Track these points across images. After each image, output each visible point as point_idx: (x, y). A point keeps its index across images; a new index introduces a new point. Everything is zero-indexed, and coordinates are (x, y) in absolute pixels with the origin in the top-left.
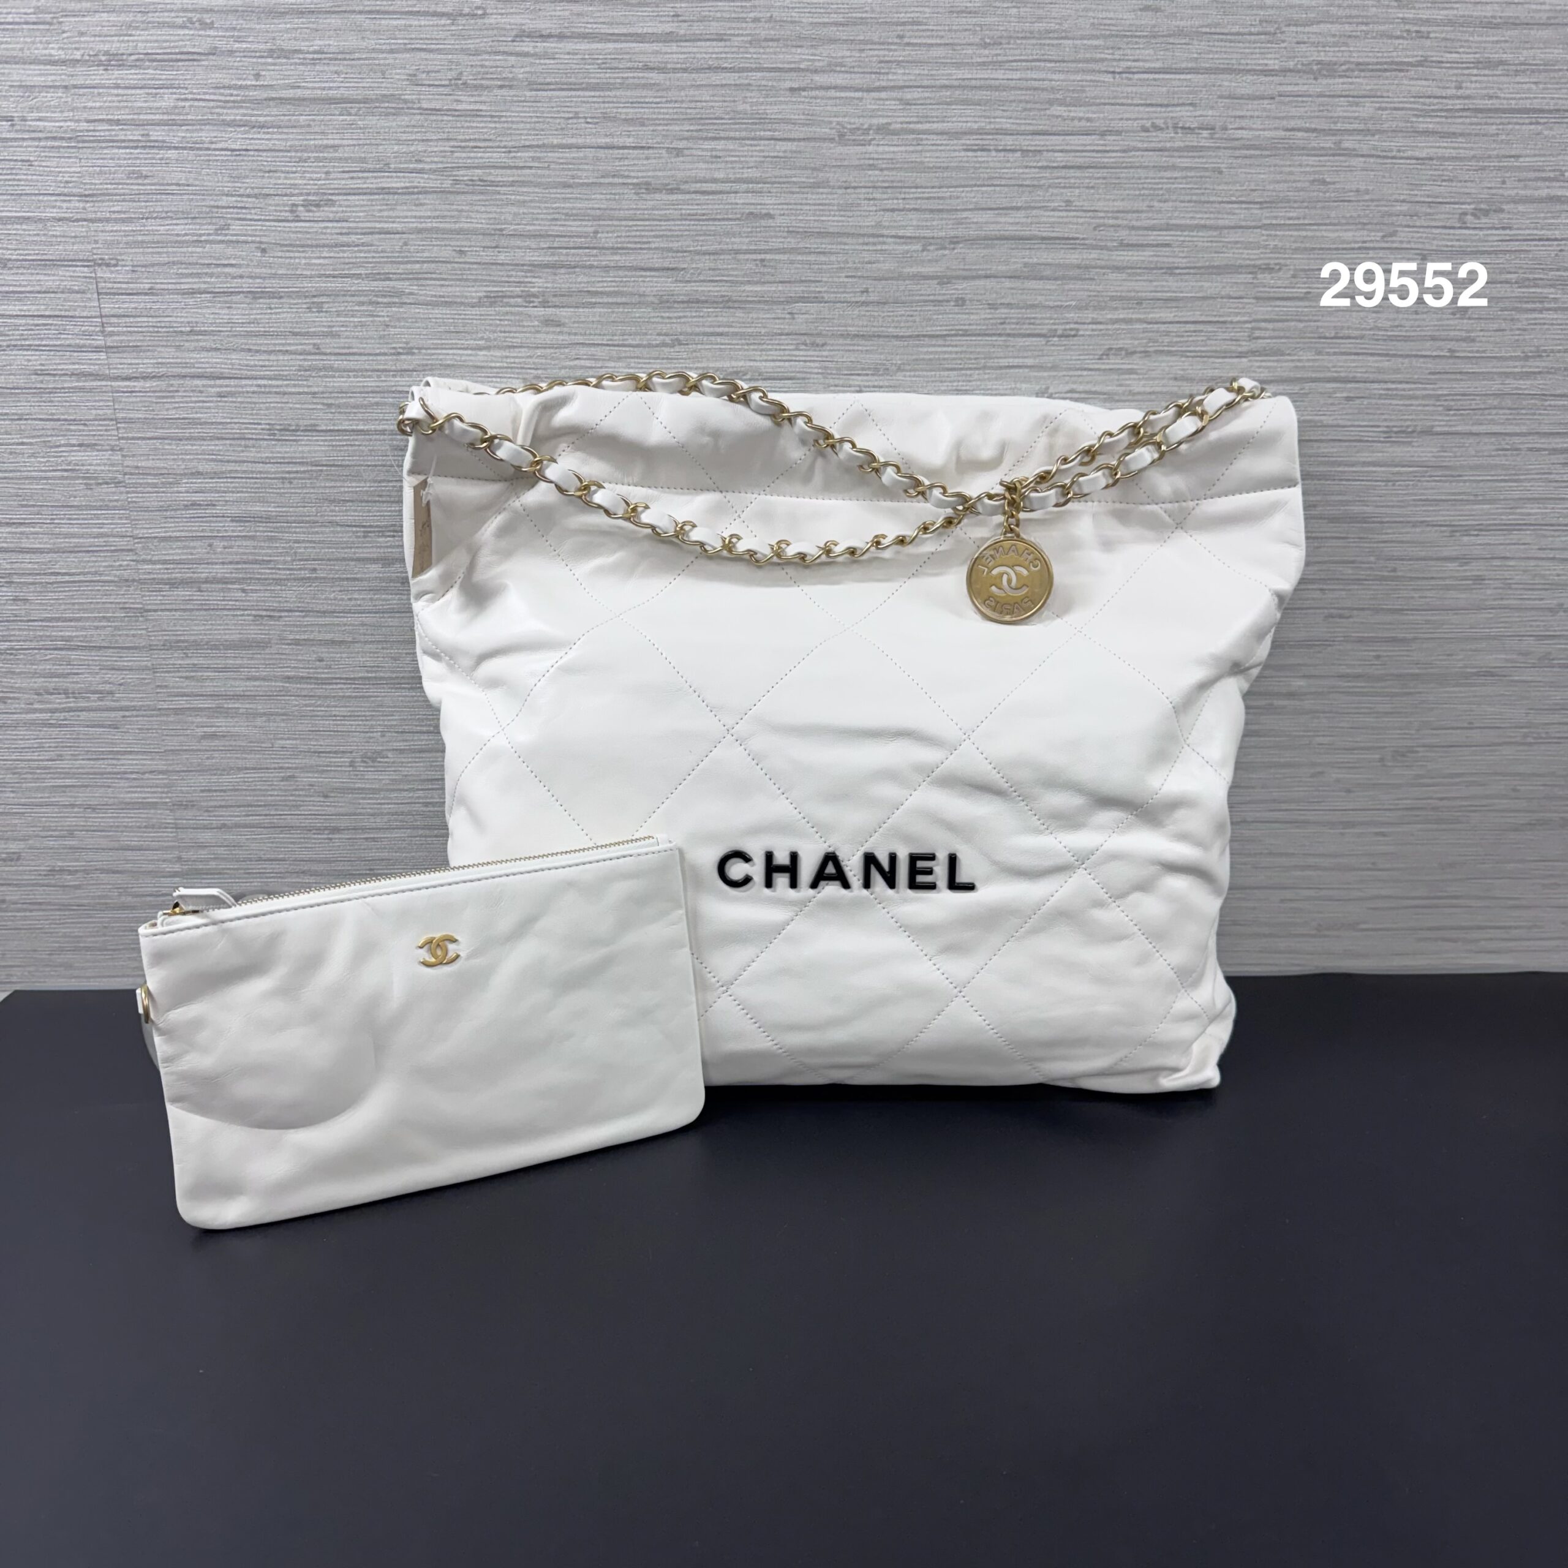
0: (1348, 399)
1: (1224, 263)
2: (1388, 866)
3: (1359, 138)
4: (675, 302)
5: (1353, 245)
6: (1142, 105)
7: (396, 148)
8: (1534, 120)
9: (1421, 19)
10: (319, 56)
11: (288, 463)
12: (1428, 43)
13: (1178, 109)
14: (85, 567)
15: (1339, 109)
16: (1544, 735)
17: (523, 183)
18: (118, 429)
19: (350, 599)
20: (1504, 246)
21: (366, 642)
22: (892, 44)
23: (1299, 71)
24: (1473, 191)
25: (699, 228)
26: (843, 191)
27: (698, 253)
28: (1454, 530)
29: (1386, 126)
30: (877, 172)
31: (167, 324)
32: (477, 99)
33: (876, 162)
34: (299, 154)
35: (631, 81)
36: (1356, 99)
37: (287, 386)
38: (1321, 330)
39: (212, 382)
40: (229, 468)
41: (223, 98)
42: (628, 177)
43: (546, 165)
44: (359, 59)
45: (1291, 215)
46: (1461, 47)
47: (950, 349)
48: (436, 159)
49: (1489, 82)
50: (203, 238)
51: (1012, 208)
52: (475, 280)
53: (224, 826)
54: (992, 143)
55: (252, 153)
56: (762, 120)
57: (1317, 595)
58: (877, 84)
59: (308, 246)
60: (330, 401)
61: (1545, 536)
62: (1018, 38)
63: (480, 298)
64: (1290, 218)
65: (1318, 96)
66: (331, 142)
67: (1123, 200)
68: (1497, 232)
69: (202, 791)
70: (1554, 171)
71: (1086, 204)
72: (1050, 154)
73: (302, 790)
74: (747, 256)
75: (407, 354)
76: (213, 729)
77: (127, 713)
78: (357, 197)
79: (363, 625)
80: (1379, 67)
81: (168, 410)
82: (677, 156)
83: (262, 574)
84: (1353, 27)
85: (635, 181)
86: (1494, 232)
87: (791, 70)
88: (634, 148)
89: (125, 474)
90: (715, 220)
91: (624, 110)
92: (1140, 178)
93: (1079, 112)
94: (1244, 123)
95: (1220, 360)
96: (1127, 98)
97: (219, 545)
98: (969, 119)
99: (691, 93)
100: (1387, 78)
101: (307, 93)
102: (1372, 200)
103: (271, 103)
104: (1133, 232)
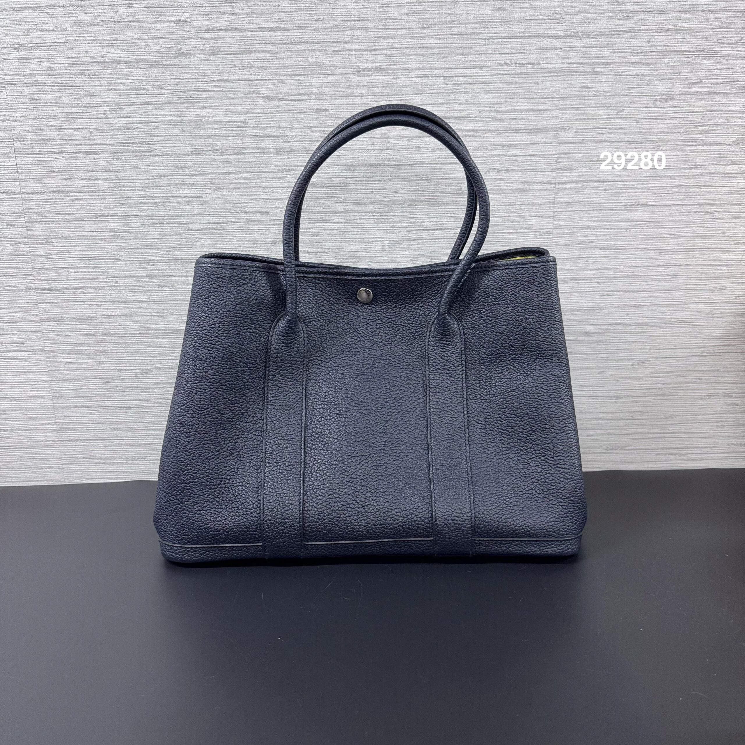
0: (605, 190)
1: (543, 126)
2: (639, 417)
3: (603, 66)
4: (283, 151)
5: (603, 117)
6: (499, 54)
7: (152, 83)
8: (686, 56)
9: (628, 10)
10: (116, 42)
11: (104, 231)
12: (633, 21)
13: (517, 55)
14: (10, 283)
15: (593, 53)
16: (712, 352)
17: (211, 98)
18: (25, 217)
19: (134, 296)
20: (676, 115)
21: (142, 316)
22: (381, 29)
23: (572, 36)
24: (659, 90)
25: (293, 116)
26: (360, 97)
27: (293, 128)
28: (661, 252)
29: (615, 61)
30: (376, 89)
31: (47, 168)
32: (189, 60)
33: (375, 84)
34: (107, 87)
35: (260, 49)
36: (601, 48)
37: (103, 195)
38: (590, 157)
39: (68, 194)
40: (76, 235)
41: (70, 62)
42: (259, 94)
43: (221, 89)
44: (134, 43)
45: (573, 103)
46: (649, 23)
47: (414, 171)
48: (170, 88)
49: (663, 39)
50: (63, 127)
51: (440, 104)
52: (189, 144)
53: (76, 406)
54: (429, 73)
55: (85, 87)
56: (321, 66)
57: (596, 285)
58: (374, 48)
59: (112, 130)
60: (123, 202)
61: (705, 254)
62: (439, 24)
63: (192, 152)
64: (573, 105)
65: (582, 48)
66: (121, 81)
67: (492, 98)
68: (672, 109)
69: (66, 390)
70: (697, 79)
71: (475, 100)
72: (457, 78)
73: (113, 388)
74: (316, 129)
75: (158, 179)
76: (71, 360)
77: (30, 353)
78: (134, 106)
79: (140, 308)
80: (610, 33)
81: (48, 208)
82: (282, 83)
83: (92, 284)
84: (597, 15)
85: (263, 95)
86: (670, 109)
87: (334, 42)
88: (262, 80)
89: (28, 238)
90: (300, 112)
91: (257, 63)
92: (500, 88)
93: (470, 58)
94: (548, 61)
95: (543, 173)
96: (492, 51)
97: (72, 271)
98: (418, 62)
99: (288, 54)
100: (614, 38)
101: (111, 59)
102: (611, 95)
103: (94, 64)
104: (498, 114)
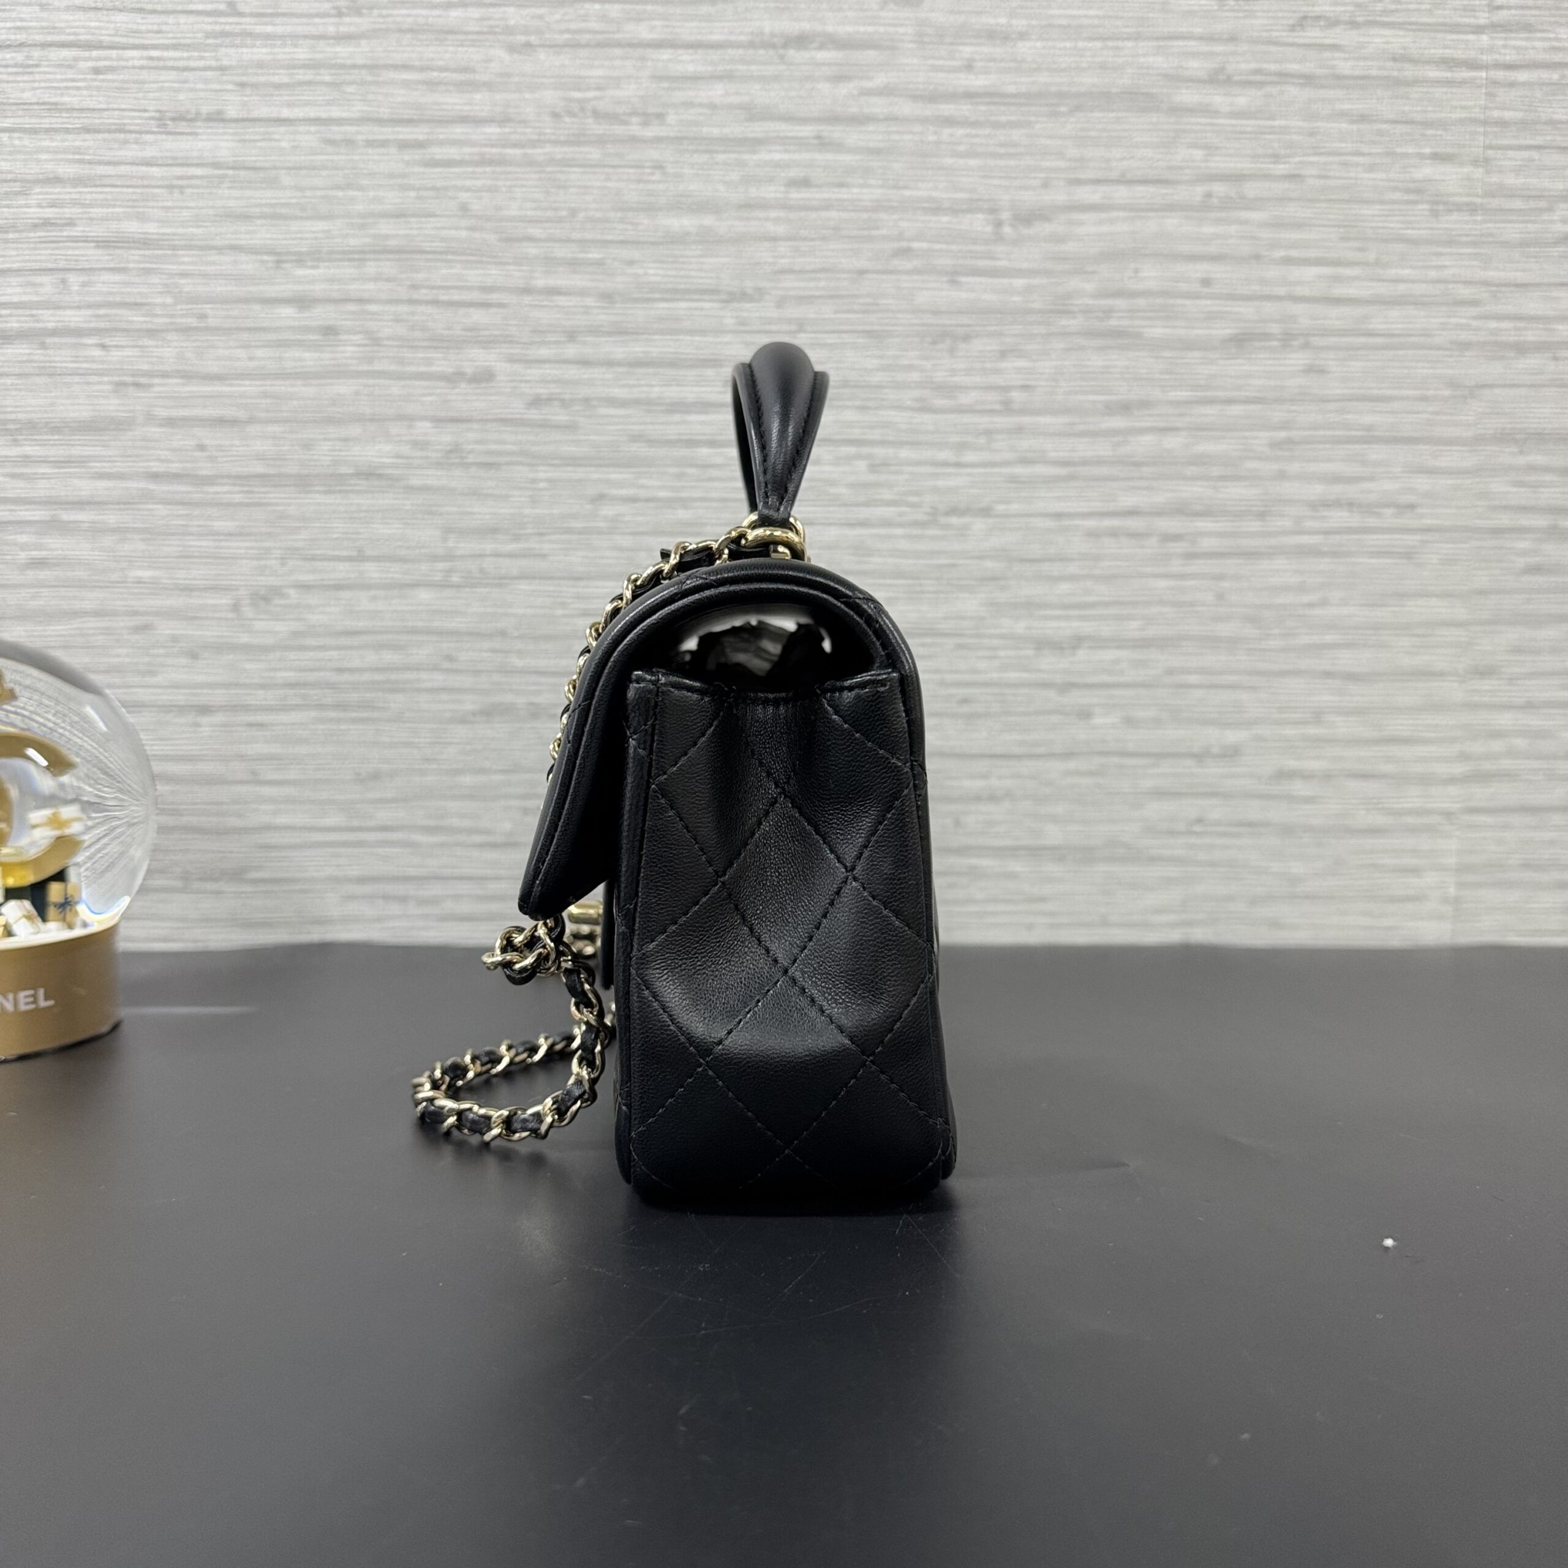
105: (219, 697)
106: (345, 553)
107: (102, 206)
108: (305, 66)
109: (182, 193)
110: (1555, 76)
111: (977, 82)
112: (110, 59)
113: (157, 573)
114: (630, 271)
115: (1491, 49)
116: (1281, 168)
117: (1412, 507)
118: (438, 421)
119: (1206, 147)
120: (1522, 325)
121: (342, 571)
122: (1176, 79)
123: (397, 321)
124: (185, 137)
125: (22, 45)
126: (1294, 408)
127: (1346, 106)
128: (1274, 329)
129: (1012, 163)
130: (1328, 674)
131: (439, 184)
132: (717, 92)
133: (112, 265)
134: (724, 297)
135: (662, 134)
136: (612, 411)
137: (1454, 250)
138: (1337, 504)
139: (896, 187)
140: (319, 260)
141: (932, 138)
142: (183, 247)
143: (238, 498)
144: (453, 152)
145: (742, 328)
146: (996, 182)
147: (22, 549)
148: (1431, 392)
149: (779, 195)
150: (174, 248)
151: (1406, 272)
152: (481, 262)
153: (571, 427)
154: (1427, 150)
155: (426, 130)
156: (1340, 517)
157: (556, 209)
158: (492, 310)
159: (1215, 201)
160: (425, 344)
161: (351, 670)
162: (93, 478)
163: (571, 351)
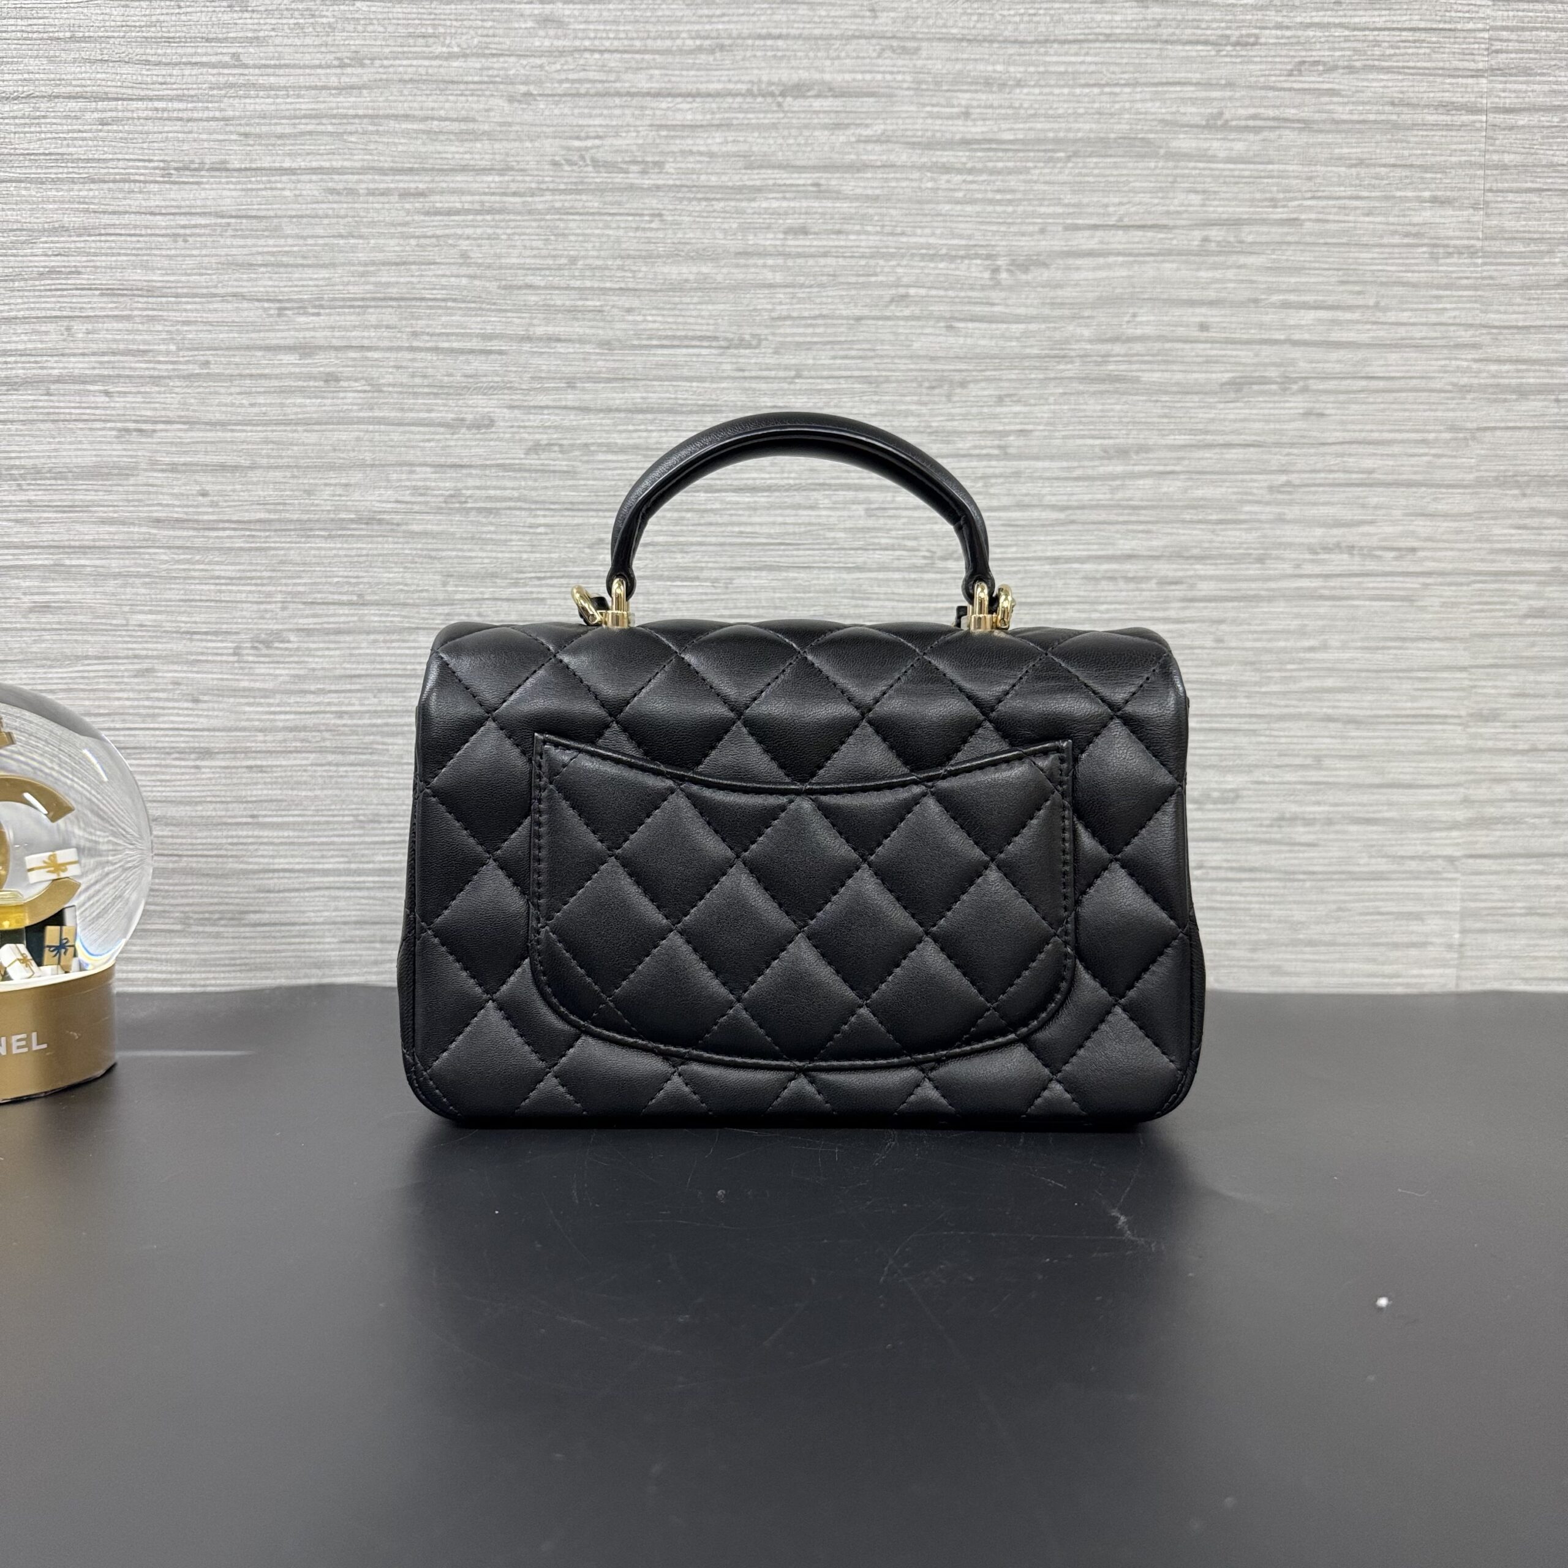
105: (219, 741)
106: (345, 598)
107: (106, 255)
108: (305, 117)
109: (186, 241)
110: (1556, 119)
111: (976, 130)
112: (116, 110)
113: (159, 617)
114: (630, 318)
115: (1490, 93)
116: (1279, 213)
117: (1413, 550)
118: (439, 467)
119: (1204, 192)
120: (1524, 367)
121: (344, 616)
122: (1172, 125)
123: (398, 367)
124: (187, 187)
125: (28, 96)
126: (1295, 451)
127: (1346, 150)
128: (1273, 373)
129: (1010, 209)
130: (1329, 719)
131: (439, 232)
132: (715, 141)
133: (116, 313)
134: (723, 343)
135: (660, 182)
136: (610, 457)
137: (1455, 293)
138: (1338, 547)
139: (892, 234)
140: (322, 307)
141: (930, 185)
142: (186, 295)
143: (239, 544)
144: (454, 202)
145: (741, 374)
146: (994, 228)
147: (25, 594)
148: (1432, 436)
149: (778, 243)
150: (177, 296)
151: (1404, 316)
152: (481, 309)
153: (571, 473)
154: (1427, 194)
155: (427, 179)
156: (1340, 562)
157: (554, 257)
158: (493, 357)
159: (1213, 246)
160: (426, 390)
161: (351, 714)
162: (94, 523)
163: (571, 398)
